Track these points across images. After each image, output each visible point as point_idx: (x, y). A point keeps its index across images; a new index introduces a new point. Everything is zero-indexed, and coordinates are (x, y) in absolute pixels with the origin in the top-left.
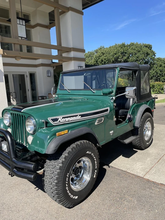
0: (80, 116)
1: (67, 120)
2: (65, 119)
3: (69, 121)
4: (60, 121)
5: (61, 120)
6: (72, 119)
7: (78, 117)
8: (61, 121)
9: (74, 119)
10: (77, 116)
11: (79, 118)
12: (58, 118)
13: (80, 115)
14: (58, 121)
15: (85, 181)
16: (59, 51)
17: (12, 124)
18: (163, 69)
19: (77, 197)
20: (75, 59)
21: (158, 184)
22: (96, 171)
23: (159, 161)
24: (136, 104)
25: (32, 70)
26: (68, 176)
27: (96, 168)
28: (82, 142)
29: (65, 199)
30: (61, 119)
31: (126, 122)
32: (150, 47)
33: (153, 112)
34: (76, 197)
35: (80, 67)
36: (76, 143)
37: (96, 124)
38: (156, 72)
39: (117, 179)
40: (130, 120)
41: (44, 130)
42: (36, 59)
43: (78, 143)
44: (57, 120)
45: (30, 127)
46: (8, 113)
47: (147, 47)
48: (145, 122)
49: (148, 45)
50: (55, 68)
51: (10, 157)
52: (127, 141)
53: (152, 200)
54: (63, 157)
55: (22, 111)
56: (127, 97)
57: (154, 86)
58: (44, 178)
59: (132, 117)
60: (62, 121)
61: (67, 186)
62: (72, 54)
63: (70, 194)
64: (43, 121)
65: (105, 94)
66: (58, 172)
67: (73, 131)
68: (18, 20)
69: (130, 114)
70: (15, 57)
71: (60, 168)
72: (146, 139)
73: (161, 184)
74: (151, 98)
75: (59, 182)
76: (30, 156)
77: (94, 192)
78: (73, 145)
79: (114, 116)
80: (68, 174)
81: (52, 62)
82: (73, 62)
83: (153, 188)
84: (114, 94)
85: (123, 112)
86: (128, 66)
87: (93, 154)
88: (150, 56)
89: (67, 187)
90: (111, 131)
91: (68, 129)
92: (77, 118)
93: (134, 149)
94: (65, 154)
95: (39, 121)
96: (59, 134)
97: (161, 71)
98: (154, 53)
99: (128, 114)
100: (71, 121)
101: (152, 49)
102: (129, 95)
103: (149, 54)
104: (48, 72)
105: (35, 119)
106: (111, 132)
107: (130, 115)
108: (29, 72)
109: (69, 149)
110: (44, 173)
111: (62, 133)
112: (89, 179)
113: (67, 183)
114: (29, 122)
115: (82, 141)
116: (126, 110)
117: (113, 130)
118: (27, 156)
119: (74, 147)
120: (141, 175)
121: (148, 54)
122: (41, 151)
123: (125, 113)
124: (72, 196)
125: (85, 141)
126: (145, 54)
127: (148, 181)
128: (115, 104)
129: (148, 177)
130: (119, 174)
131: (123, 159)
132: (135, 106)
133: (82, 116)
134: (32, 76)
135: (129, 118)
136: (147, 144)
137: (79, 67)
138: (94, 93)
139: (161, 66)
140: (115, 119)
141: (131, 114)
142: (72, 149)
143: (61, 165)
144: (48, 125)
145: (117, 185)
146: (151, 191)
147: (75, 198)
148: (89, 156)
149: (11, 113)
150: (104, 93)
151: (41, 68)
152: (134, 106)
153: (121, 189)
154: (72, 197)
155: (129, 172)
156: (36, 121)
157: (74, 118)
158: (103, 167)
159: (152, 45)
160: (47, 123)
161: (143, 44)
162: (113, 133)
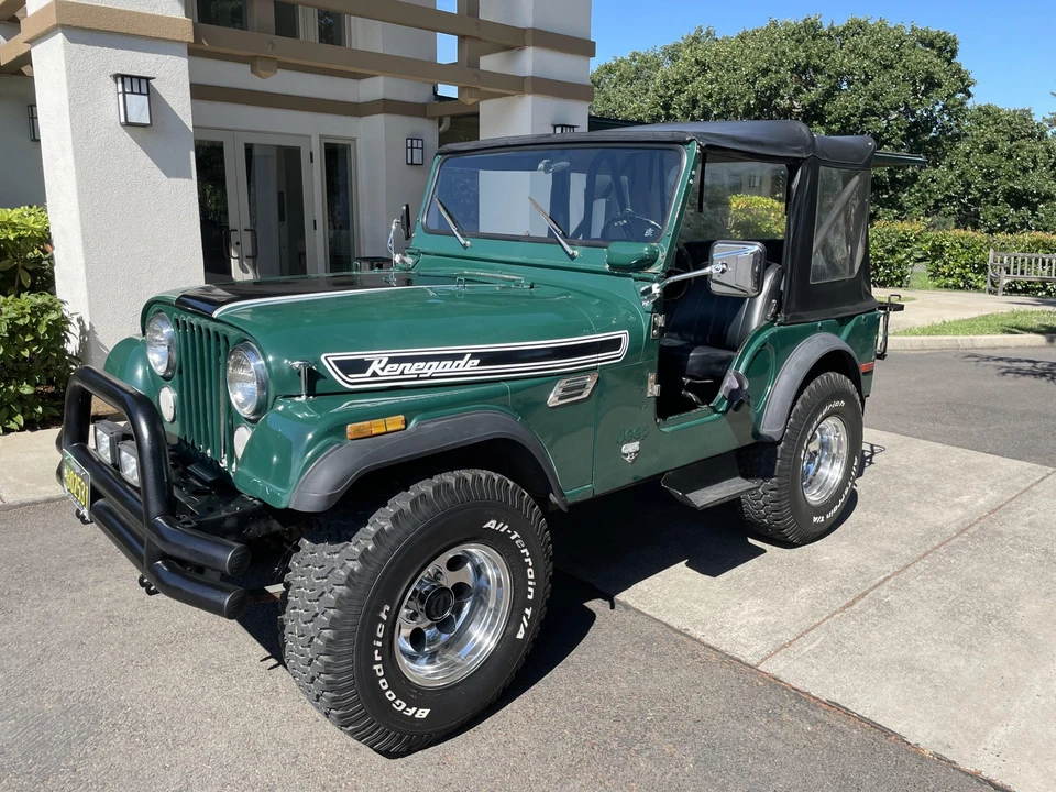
0: (477, 362)
1: (413, 371)
2: (403, 365)
3: (418, 379)
4: (375, 374)
5: (383, 369)
6: (433, 370)
7: (462, 362)
8: (380, 373)
9: (447, 369)
10: (460, 357)
11: (467, 368)
12: (367, 358)
13: (474, 356)
14: (369, 373)
15: (474, 652)
16: (466, 43)
17: (180, 372)
18: (999, 167)
19: (427, 711)
20: (542, 86)
21: (816, 703)
22: (528, 612)
23: (853, 602)
24: (775, 329)
25: (336, 127)
26: (385, 618)
27: (530, 597)
28: (470, 478)
29: (366, 715)
30: (382, 365)
31: (715, 410)
32: (945, 48)
33: (870, 372)
34: (423, 713)
35: (562, 126)
36: (436, 480)
37: (552, 399)
38: (960, 176)
39: (632, 660)
40: (736, 400)
41: (300, 407)
42: (358, 76)
43: (449, 478)
44: (361, 366)
45: (242, 390)
46: (163, 319)
47: (931, 45)
48: (814, 416)
49: (939, 36)
50: (446, 125)
51: (142, 508)
52: (705, 497)
53: (766, 769)
54: (369, 533)
55: (215, 315)
56: (715, 288)
57: (942, 248)
58: (285, 617)
59: (746, 387)
60: (385, 373)
61: (378, 658)
62: (529, 62)
63: (390, 695)
64: (297, 364)
65: (620, 269)
66: (340, 596)
67: (431, 425)
69: (741, 371)
70: (252, 61)
71: (350, 580)
72: (814, 497)
73: (832, 705)
74: (866, 305)
75: (340, 636)
76: (237, 515)
77: (515, 704)
78: (425, 487)
79: (652, 377)
80: (387, 608)
81: (435, 93)
82: (528, 99)
83: (786, 716)
84: (657, 269)
85: (705, 362)
86: (754, 137)
87: (516, 535)
88: (943, 92)
89: (378, 663)
90: (629, 442)
91: (409, 412)
92: (460, 368)
93: (751, 540)
94: (381, 520)
95: (277, 362)
96: (358, 430)
97: (987, 176)
98: (962, 81)
99: (731, 372)
100: (430, 378)
101: (957, 59)
102: (724, 279)
103: (939, 85)
104: (413, 141)
105: (265, 358)
106: (631, 448)
107: (738, 377)
108: (321, 137)
109: (401, 502)
110: (285, 595)
111: (377, 426)
112: (492, 645)
113: (377, 647)
114: (238, 364)
115: (468, 474)
116: (723, 354)
117: (637, 440)
118: (224, 514)
119: (423, 496)
120: (748, 656)
121: (932, 83)
122: (274, 495)
123: (713, 367)
124: (400, 705)
125: (483, 474)
126: (915, 82)
127: (775, 683)
128: (660, 320)
129: (782, 666)
130: (649, 641)
131: (688, 579)
132: (772, 336)
133: (487, 359)
134: (336, 156)
135: (733, 394)
136: (815, 519)
137: (555, 126)
138: (572, 257)
139: (990, 149)
140: (654, 390)
141: (747, 372)
142: (414, 503)
143: (356, 566)
144: (320, 386)
145: (624, 685)
146: (774, 727)
147: (417, 716)
148: (497, 542)
149: (177, 321)
150: (615, 260)
151: (379, 120)
152: (766, 335)
153: (639, 706)
154: (400, 709)
155: (698, 634)
156: (268, 364)
157: (446, 367)
158: (586, 604)
160: (314, 377)
161: (913, 29)
162: (635, 453)
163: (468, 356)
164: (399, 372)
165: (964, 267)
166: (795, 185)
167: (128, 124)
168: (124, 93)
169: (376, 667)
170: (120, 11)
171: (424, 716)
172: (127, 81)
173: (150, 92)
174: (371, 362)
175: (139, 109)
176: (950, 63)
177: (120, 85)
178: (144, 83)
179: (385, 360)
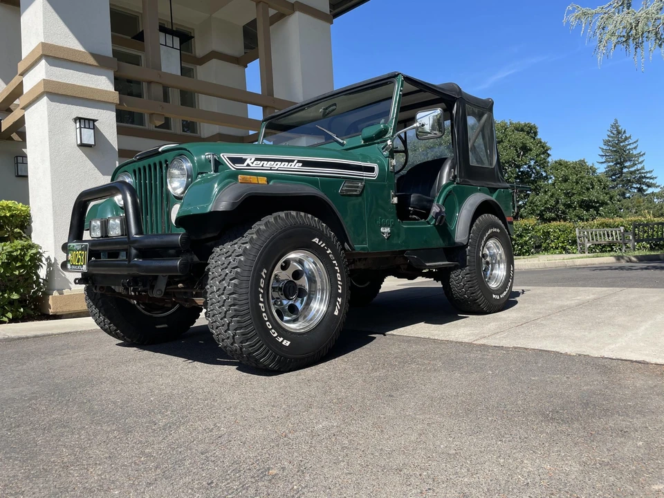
0: (301, 164)
1: (268, 166)
2: (262, 162)
3: (271, 170)
4: (248, 165)
5: (252, 163)
6: (278, 166)
7: (294, 164)
8: (251, 165)
9: (285, 167)
10: (293, 161)
11: (296, 167)
12: (244, 157)
13: (299, 161)
14: (245, 164)
15: (311, 320)
18: (573, 189)
19: (289, 343)
22: (339, 300)
24: (455, 185)
26: (264, 276)
27: (340, 291)
29: (256, 334)
30: (252, 161)
31: (428, 223)
32: (531, 131)
33: (511, 223)
34: (287, 343)
37: (341, 191)
38: (552, 196)
43: (293, 214)
44: (242, 161)
45: (178, 181)
47: (522, 130)
48: (484, 233)
49: (526, 125)
54: (252, 232)
55: (160, 150)
59: (444, 211)
60: (254, 165)
61: (262, 300)
63: (269, 325)
64: (208, 156)
65: (369, 141)
67: (280, 184)
68: (162, 35)
69: (440, 203)
70: (149, 116)
71: (245, 253)
72: (493, 285)
75: (241, 283)
79: (393, 192)
80: (265, 271)
84: (389, 135)
85: (419, 200)
87: (330, 251)
88: (534, 153)
89: (261, 302)
90: (384, 226)
91: (269, 177)
92: (292, 167)
95: (200, 159)
96: (243, 179)
97: (567, 194)
98: (543, 147)
99: (435, 204)
100: (277, 170)
101: (538, 137)
103: (531, 150)
105: (192, 160)
106: (385, 230)
107: (439, 206)
109: (268, 220)
111: (254, 179)
113: (261, 293)
117: (389, 226)
120: (466, 341)
121: (525, 149)
122: (202, 208)
123: (425, 203)
124: (274, 333)
125: (310, 216)
126: (516, 150)
127: (483, 345)
128: (393, 162)
129: (485, 342)
130: (408, 341)
131: (426, 326)
132: (454, 189)
133: (305, 164)
135: (437, 214)
136: (494, 296)
138: (343, 145)
139: (565, 180)
140: (394, 200)
141: (443, 204)
142: (276, 220)
143: (247, 246)
144: (220, 167)
145: (397, 350)
146: (485, 353)
147: (284, 344)
148: (320, 253)
149: (134, 169)
150: (366, 136)
154: (274, 336)
155: (436, 338)
157: (285, 165)
159: (537, 126)
160: (218, 163)
161: (511, 123)
162: (389, 234)
163: (296, 161)
164: (261, 165)
165: (563, 242)
166: (454, 112)
167: (82, 145)
168: (80, 128)
169: (261, 305)
170: (79, 86)
171: (287, 345)
172: (82, 121)
173: (94, 128)
174: (246, 159)
175: (88, 136)
176: (534, 139)
177: (78, 124)
178: (91, 123)
179: (253, 159)
